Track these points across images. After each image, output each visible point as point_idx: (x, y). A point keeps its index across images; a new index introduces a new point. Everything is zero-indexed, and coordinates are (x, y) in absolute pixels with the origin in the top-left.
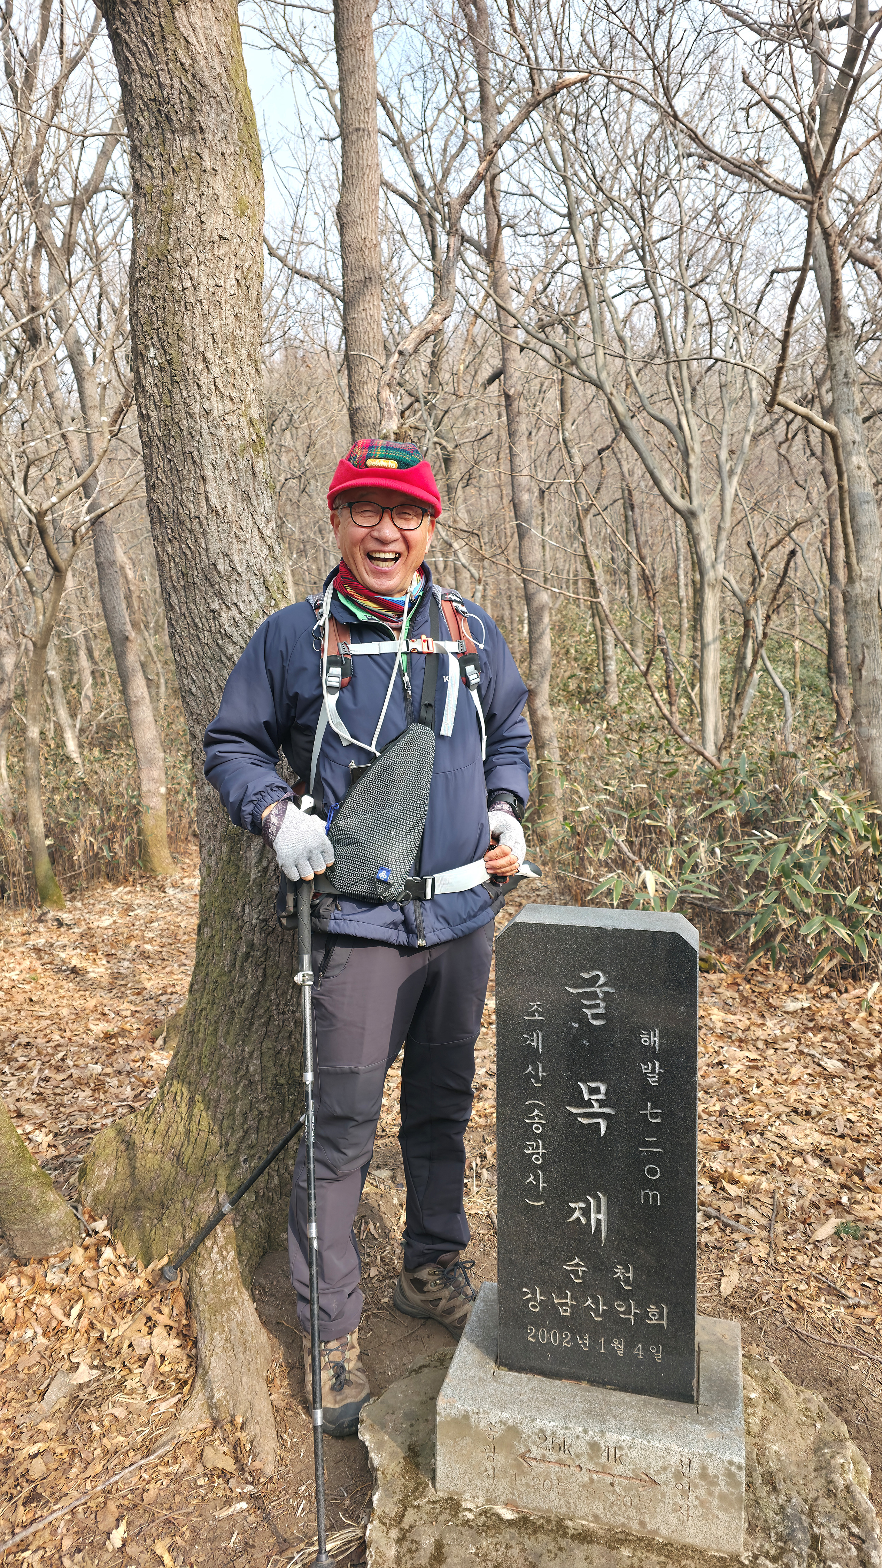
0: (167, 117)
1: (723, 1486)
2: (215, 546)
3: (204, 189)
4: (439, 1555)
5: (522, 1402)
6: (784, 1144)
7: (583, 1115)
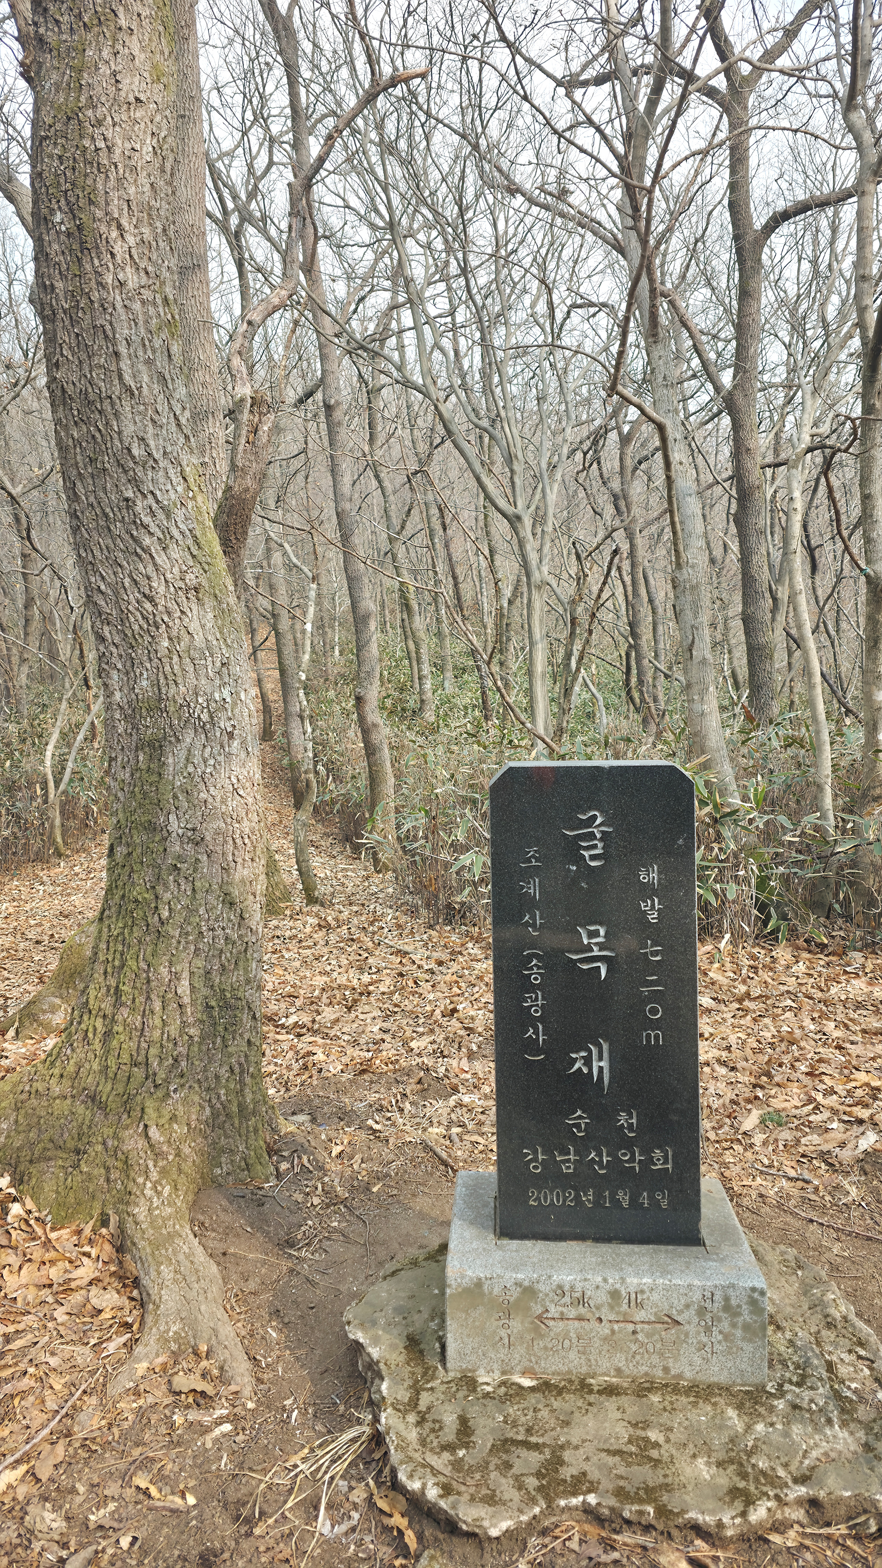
1: (746, 1316)
2: (129, 429)
3: (119, 47)
4: (465, 1429)
5: (534, 1264)
7: (582, 961)
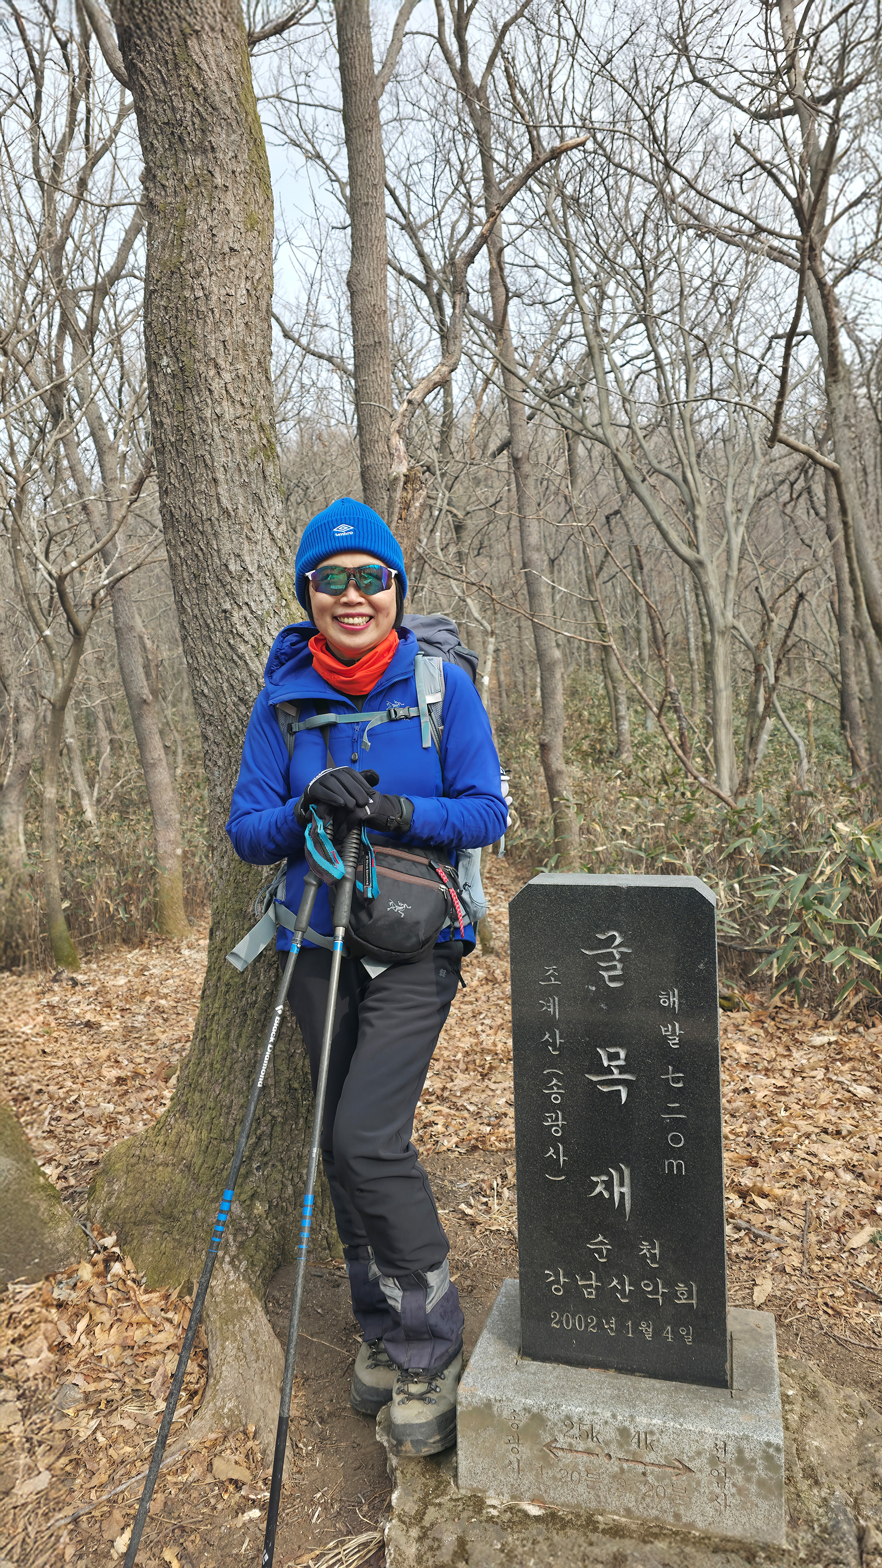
0: (180, 138)
1: (761, 1471)
2: (227, 547)
3: (215, 204)
4: (462, 1551)
5: (547, 1389)
6: (815, 1161)
7: (602, 1083)
